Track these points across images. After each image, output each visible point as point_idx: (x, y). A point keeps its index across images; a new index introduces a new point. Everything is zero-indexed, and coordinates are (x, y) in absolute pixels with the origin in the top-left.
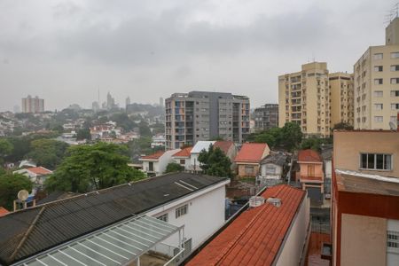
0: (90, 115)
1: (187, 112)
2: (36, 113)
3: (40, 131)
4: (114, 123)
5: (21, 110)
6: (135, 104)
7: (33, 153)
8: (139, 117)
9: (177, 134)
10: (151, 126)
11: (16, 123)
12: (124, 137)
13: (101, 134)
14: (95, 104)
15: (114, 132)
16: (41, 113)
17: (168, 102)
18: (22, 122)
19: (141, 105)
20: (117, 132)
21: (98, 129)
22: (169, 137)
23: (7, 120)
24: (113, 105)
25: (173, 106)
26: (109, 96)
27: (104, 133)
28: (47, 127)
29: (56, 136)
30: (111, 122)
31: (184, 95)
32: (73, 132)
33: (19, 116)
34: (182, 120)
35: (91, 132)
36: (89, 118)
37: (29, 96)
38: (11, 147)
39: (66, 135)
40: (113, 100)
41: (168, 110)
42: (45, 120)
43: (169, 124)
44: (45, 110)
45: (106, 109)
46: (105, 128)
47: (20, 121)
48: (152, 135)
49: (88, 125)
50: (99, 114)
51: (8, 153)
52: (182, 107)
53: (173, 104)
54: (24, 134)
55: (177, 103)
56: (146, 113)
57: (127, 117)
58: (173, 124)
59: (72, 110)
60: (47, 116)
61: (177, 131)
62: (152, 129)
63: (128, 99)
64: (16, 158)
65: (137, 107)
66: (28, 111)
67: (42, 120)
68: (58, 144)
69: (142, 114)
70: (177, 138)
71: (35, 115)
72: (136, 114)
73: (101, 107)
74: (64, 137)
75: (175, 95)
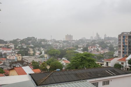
0: (90, 42)
1: (128, 41)
2: (70, 40)
3: (70, 47)
4: (98, 45)
5: (65, 40)
6: (109, 37)
7: (66, 55)
8: (110, 43)
9: (124, 51)
10: (115, 47)
11: (63, 44)
12: (102, 51)
13: (92, 49)
14: (92, 37)
15: (98, 49)
16: (71, 41)
17: (120, 36)
18: (65, 44)
19: (111, 38)
20: (99, 49)
21: (92, 47)
22: (120, 52)
23: (60, 43)
24: (99, 37)
25: (122, 38)
26: (97, 34)
27: (93, 49)
28: (73, 46)
29: (75, 50)
30: (97, 45)
31: (127, 33)
32: (82, 48)
33: (64, 42)
34: (126, 44)
35: (88, 48)
36: (88, 43)
37: (68, 34)
38: (60, 53)
39: (79, 49)
40: (99, 35)
41: (120, 40)
42: (73, 43)
43: (120, 46)
44: (73, 40)
45: (96, 39)
46: (94, 47)
47: (64, 44)
48: (115, 51)
49: (88, 45)
50: (93, 41)
51: (59, 54)
52: (126, 38)
53: (122, 37)
54: (65, 48)
55: (123, 37)
56: (113, 41)
57: (104, 43)
58: (122, 46)
59: (83, 40)
60: (73, 42)
61: (123, 49)
62: (115, 48)
63: (105, 35)
64: (61, 56)
65: (109, 39)
66: (67, 40)
67: (71, 43)
68: (75, 52)
69: (111, 41)
70: (123, 52)
71: (69, 41)
72: (108, 41)
73: (94, 38)
74: (78, 50)
75: (123, 33)
